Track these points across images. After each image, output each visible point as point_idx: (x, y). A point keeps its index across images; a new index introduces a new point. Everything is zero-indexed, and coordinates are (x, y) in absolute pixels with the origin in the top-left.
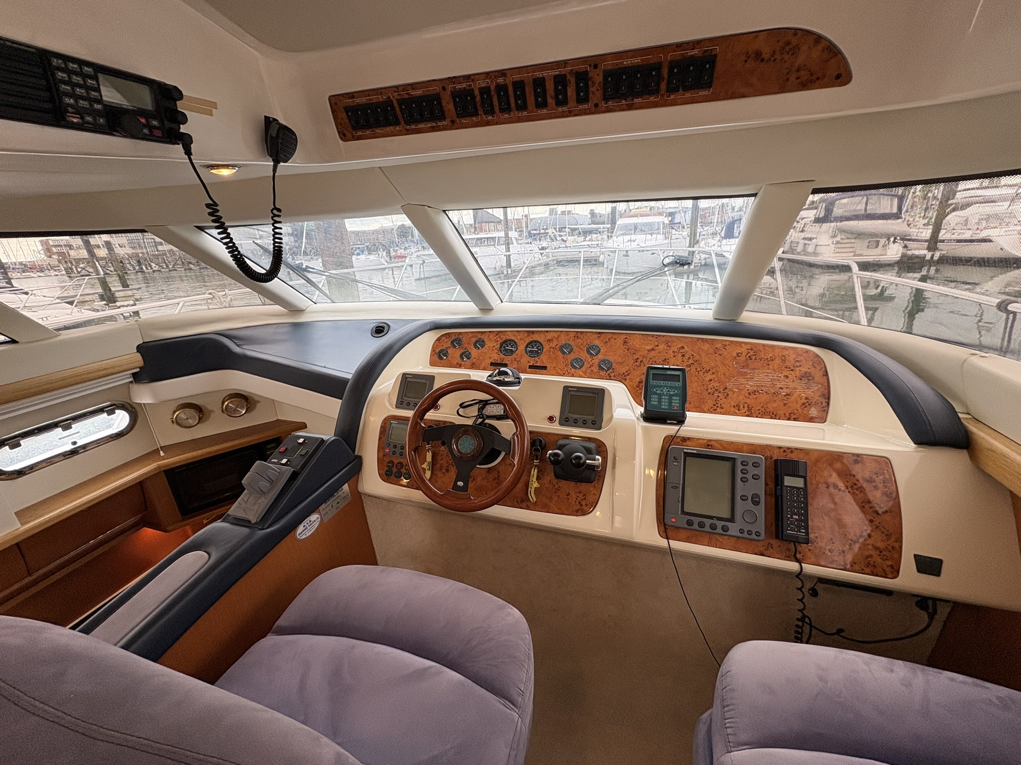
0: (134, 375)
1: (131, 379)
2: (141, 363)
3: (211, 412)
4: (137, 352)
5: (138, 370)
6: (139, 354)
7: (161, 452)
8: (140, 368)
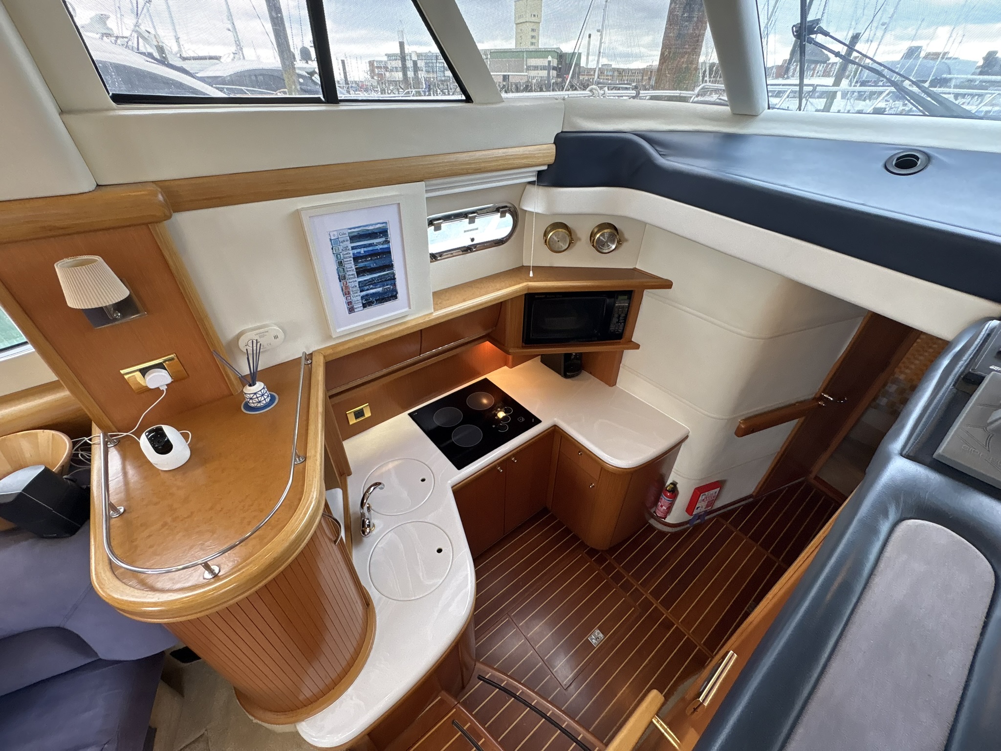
0: (540, 173)
1: (534, 179)
2: (551, 160)
3: (579, 239)
4: (554, 143)
5: (545, 168)
6: (554, 147)
7: (531, 272)
8: (549, 166)
